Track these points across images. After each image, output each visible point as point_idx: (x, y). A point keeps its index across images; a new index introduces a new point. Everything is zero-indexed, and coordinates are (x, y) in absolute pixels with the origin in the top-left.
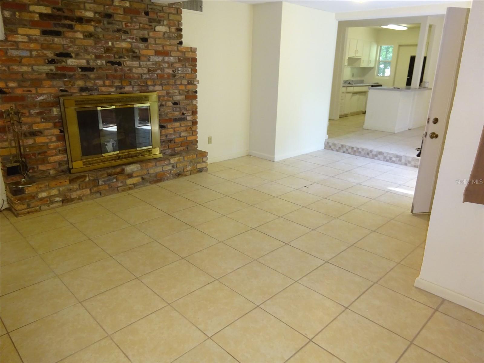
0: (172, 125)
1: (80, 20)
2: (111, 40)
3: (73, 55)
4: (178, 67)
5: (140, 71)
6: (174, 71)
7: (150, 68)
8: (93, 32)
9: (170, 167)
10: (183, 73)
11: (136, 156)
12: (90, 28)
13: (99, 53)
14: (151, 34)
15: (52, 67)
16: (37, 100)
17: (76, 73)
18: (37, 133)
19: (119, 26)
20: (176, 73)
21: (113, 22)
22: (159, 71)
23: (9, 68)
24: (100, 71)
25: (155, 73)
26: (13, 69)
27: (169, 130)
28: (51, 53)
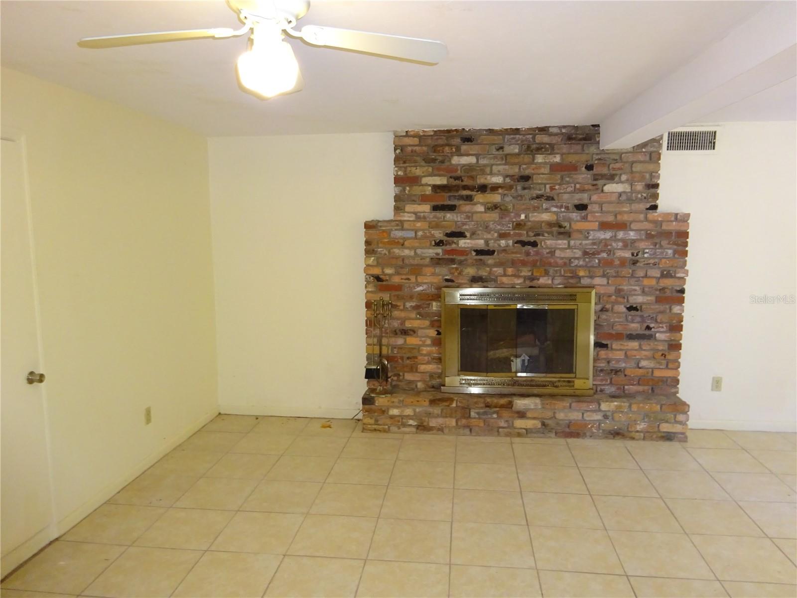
0: (621, 345)
1: (483, 188)
2: (524, 210)
3: (468, 234)
4: (644, 247)
5: (568, 254)
6: (635, 255)
7: (588, 250)
8: (499, 203)
9: (598, 417)
10: (654, 258)
11: (544, 386)
12: (496, 198)
13: (504, 230)
14: (595, 198)
15: (439, 250)
16: (416, 290)
17: (469, 256)
18: (409, 331)
19: (540, 190)
20: (638, 257)
21: (532, 186)
22: (604, 255)
23: (389, 252)
24: (502, 255)
25: (596, 258)
26: (394, 252)
27: (614, 352)
28: (440, 233)
